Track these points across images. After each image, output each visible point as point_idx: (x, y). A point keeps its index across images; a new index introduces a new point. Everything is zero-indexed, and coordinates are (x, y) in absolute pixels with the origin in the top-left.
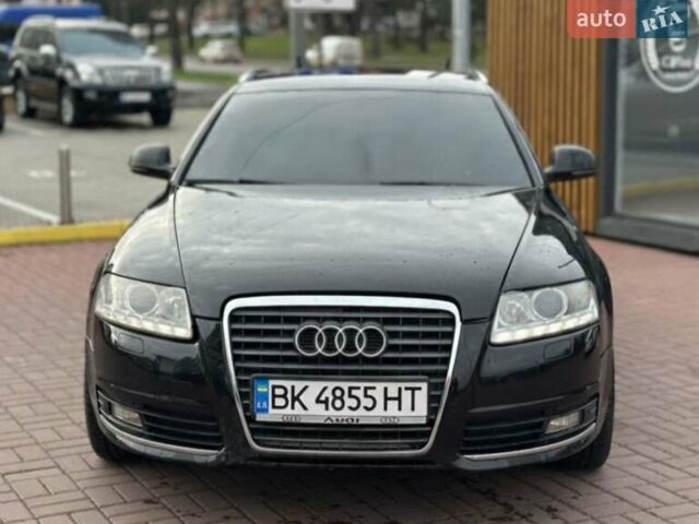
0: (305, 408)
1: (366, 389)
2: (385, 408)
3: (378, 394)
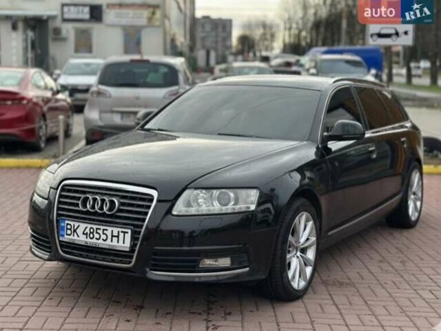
0: (78, 236)
1: (104, 230)
2: (112, 241)
3: (109, 233)
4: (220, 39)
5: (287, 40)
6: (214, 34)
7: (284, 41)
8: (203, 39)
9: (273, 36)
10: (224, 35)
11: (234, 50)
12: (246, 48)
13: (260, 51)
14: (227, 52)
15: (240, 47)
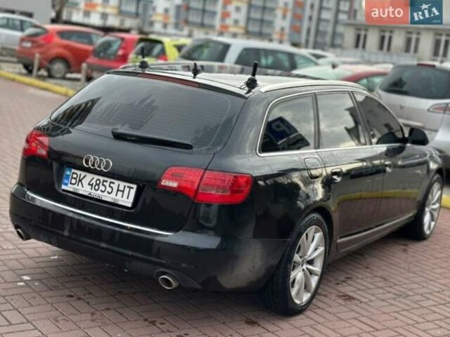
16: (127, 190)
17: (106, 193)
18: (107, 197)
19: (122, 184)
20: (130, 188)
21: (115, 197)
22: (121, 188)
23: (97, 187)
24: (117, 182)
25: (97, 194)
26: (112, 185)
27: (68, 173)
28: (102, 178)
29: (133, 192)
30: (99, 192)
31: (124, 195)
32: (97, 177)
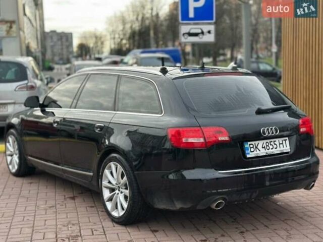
4: (64, 47)
5: (113, 46)
6: (59, 43)
7: (110, 47)
8: (52, 47)
9: (102, 43)
10: (67, 44)
11: (75, 54)
12: (84, 53)
13: (94, 54)
14: (70, 56)
15: (79, 52)
16: (284, 142)
17: (274, 150)
18: (276, 151)
19: (281, 140)
20: (285, 140)
21: (280, 149)
22: (281, 142)
23: (268, 148)
24: (277, 140)
25: (270, 151)
26: (275, 143)
27: (246, 146)
28: (268, 141)
29: (288, 142)
30: (270, 150)
31: (284, 146)
32: (265, 141)
